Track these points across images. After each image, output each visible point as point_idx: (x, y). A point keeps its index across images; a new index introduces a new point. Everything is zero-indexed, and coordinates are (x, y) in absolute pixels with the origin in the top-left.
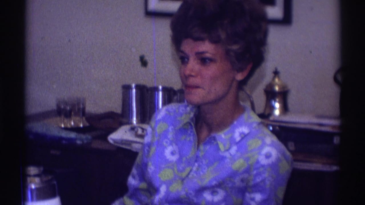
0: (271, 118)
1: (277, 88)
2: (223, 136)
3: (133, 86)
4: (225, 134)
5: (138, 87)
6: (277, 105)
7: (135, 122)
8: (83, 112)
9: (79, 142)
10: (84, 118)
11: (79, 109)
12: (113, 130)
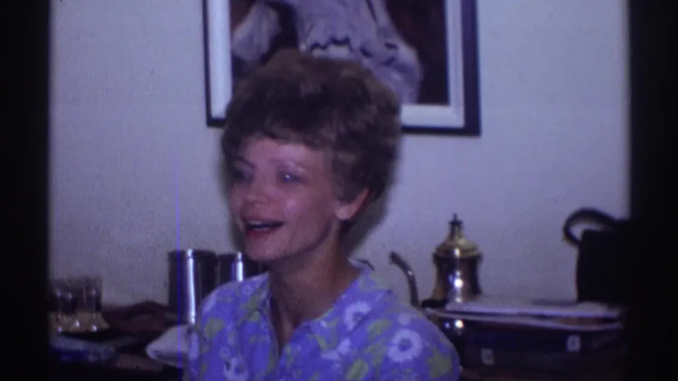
0: (449, 307)
1: (457, 252)
2: (324, 324)
3: (190, 253)
4: (328, 320)
5: (197, 255)
6: (458, 283)
7: (193, 320)
8: (97, 305)
9: (91, 358)
10: (99, 316)
11: (89, 298)
12: (155, 335)
